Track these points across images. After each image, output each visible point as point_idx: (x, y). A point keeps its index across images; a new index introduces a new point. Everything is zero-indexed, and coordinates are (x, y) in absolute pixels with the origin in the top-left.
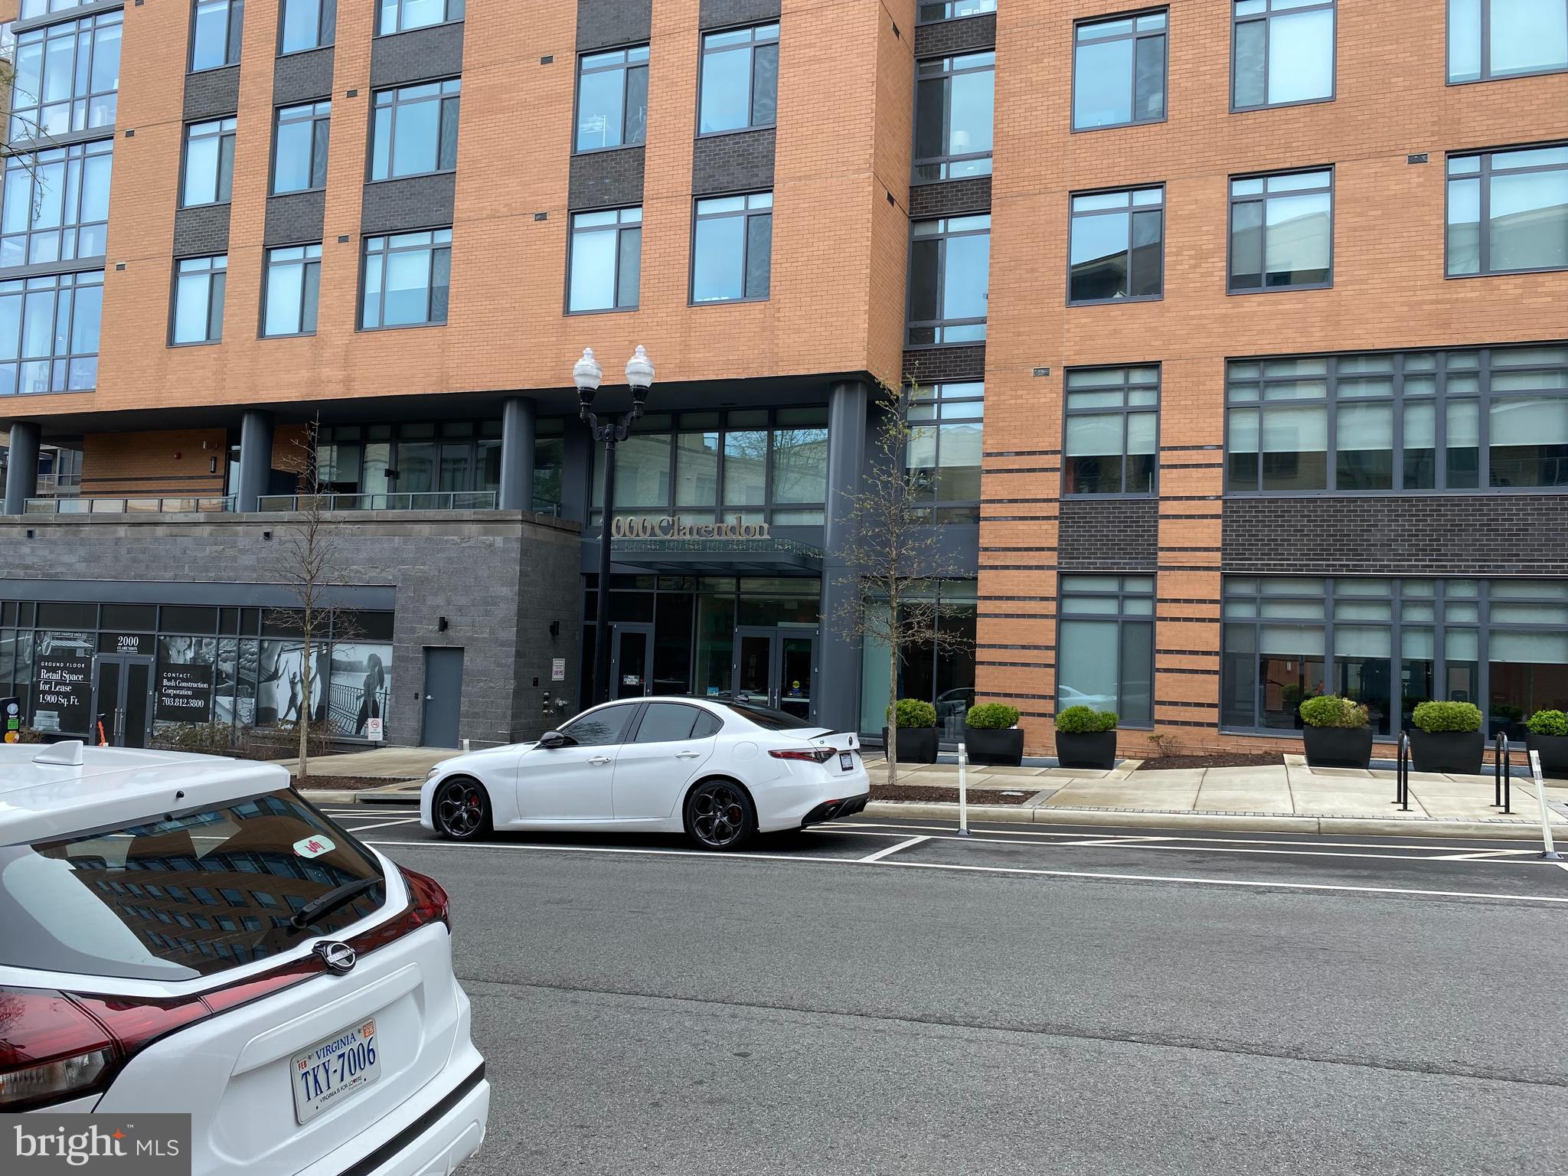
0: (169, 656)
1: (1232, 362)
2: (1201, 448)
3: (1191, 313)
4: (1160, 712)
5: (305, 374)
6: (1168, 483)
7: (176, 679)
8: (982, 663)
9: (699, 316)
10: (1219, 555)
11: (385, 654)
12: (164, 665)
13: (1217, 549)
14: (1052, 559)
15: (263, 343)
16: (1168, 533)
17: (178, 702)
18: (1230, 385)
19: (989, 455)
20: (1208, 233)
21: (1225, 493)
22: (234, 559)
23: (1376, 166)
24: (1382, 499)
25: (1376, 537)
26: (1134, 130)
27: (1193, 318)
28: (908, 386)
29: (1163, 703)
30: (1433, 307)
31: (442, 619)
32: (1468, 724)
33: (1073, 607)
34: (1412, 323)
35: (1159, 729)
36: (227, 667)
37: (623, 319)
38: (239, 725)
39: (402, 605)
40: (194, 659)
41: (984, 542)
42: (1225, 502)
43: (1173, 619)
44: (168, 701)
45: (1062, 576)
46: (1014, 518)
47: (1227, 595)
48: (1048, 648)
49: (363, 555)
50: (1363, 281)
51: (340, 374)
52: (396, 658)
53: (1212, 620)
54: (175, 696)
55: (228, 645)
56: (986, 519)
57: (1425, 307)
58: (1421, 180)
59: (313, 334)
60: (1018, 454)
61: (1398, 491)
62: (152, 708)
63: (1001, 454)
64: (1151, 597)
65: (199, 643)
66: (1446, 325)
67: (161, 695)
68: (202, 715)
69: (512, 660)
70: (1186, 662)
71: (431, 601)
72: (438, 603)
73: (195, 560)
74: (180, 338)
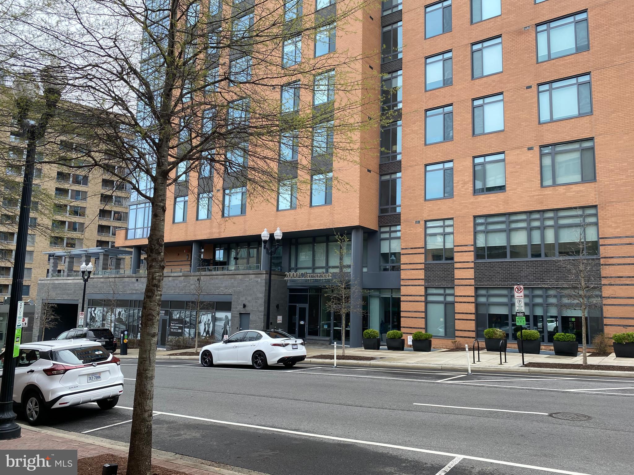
0: (172, 316)
1: (475, 217)
2: (467, 245)
3: (462, 202)
4: (457, 333)
5: (208, 231)
6: (457, 257)
7: (174, 323)
8: (403, 317)
9: (314, 210)
10: (473, 280)
11: (229, 315)
12: (171, 319)
13: (473, 279)
14: (422, 282)
15: (198, 222)
16: (458, 274)
17: (175, 331)
18: (475, 225)
19: (403, 249)
20: (467, 176)
21: (475, 260)
22: (190, 287)
23: (518, 151)
24: (524, 261)
25: (523, 274)
26: (443, 144)
27: (463, 203)
28: (380, 227)
29: (458, 330)
30: (537, 197)
31: (244, 304)
32: (533, 338)
33: (430, 298)
34: (531, 203)
35: (457, 339)
36: (188, 320)
37: (292, 212)
38: (191, 337)
39: (234, 299)
40: (179, 317)
41: (402, 277)
42: (475, 263)
43: (460, 302)
44: (172, 330)
45: (426, 288)
46: (411, 269)
47: (477, 294)
48: (422, 312)
49: (224, 285)
50: (515, 189)
51: (218, 231)
52: (232, 316)
53: (472, 303)
54: (174, 329)
55: (188, 313)
56: (402, 270)
57: (535, 197)
58: (532, 155)
59: (211, 219)
60: (411, 248)
61: (530, 259)
62: (168, 332)
63: (406, 249)
64: (453, 295)
65: (180, 312)
66: (542, 203)
67: (170, 328)
68: (181, 334)
69: (263, 317)
70: (464, 316)
71: (242, 299)
72: (243, 300)
73: (179, 287)
74: (176, 221)
